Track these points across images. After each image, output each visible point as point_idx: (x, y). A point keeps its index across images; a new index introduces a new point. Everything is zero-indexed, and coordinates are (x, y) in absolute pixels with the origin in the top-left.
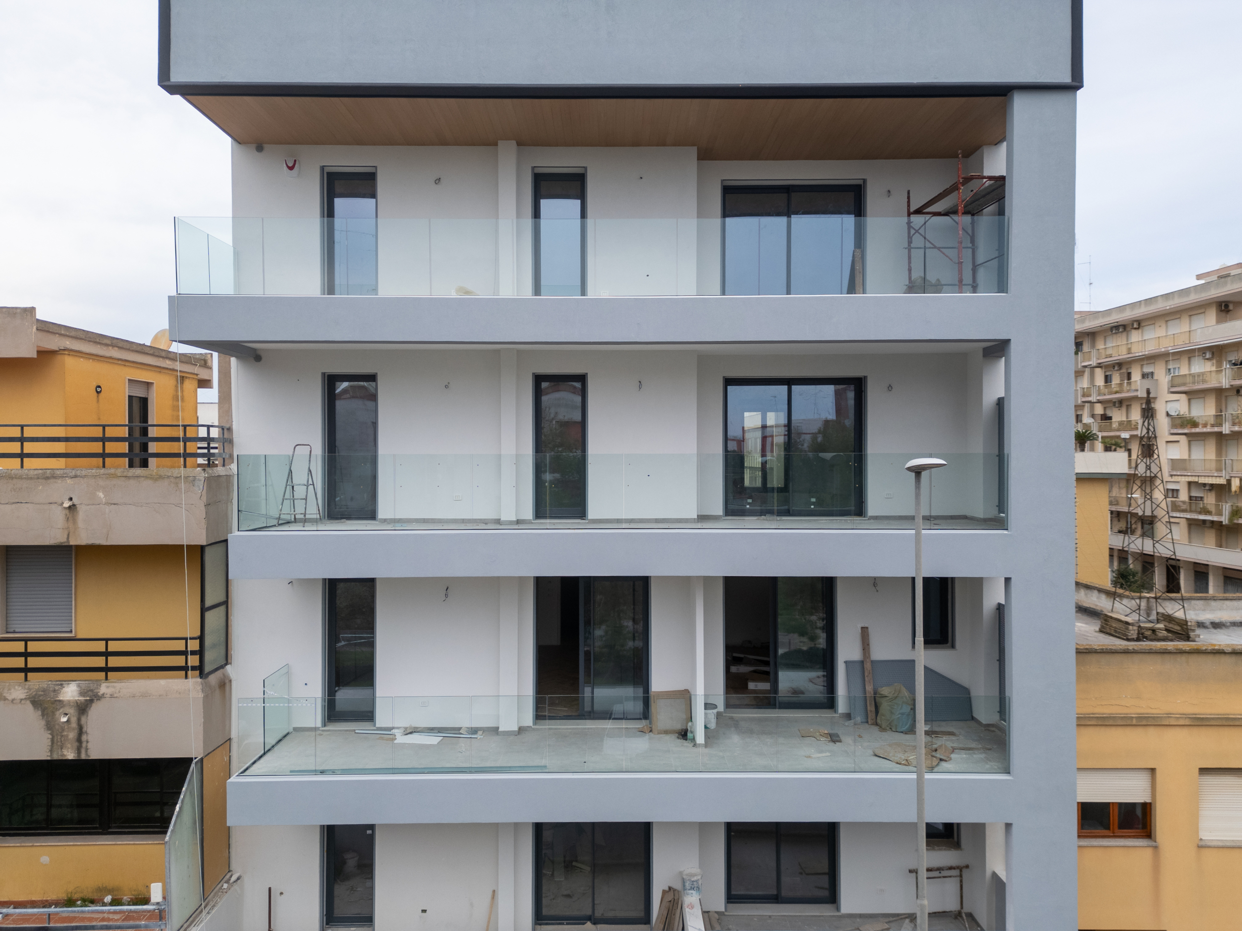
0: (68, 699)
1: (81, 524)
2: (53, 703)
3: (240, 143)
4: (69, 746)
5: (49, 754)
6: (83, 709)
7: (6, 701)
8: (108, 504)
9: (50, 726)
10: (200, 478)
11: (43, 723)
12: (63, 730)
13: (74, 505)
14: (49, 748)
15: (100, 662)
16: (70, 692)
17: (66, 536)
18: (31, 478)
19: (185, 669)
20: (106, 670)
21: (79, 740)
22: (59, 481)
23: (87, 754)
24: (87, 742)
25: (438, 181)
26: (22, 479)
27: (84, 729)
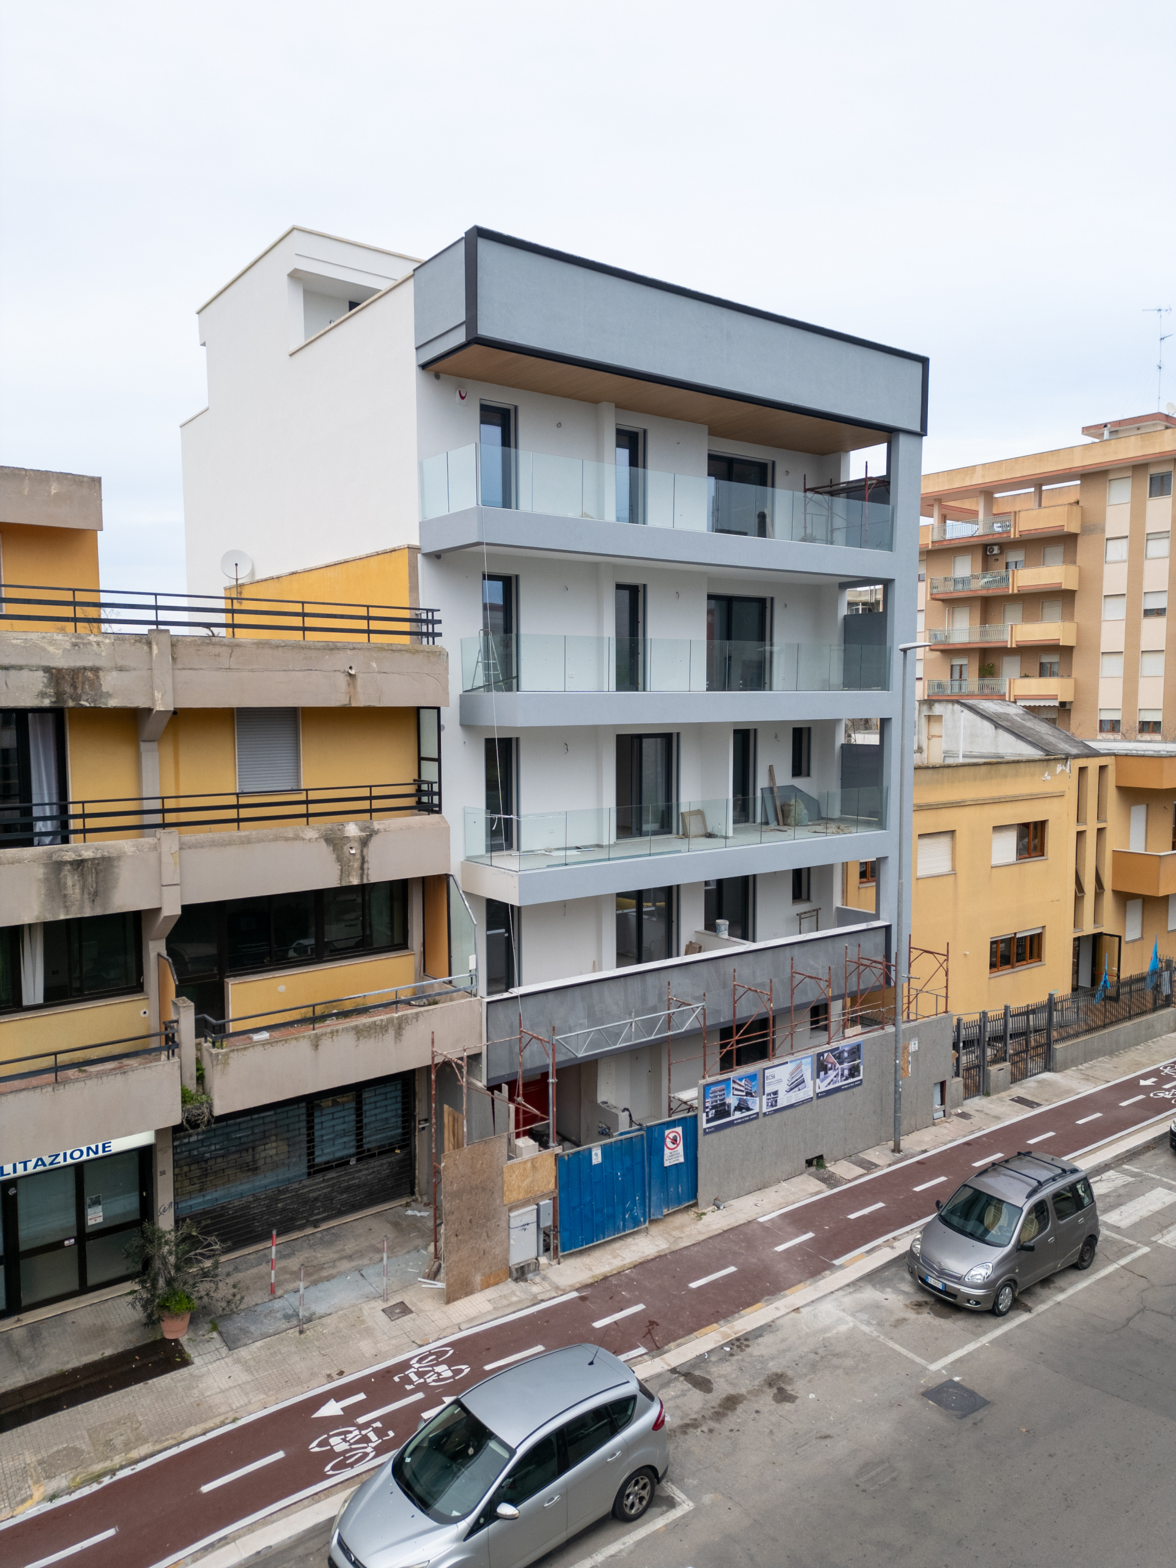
0: (351, 835)
1: (359, 689)
2: (340, 839)
3: (423, 369)
4: (354, 873)
5: (339, 882)
6: (364, 842)
7: (305, 841)
8: (379, 672)
9: (339, 860)
11: (334, 856)
12: (350, 861)
13: (354, 673)
14: (339, 877)
16: (352, 830)
17: (348, 699)
18: (319, 649)
20: (371, 811)
21: (362, 869)
22: (341, 652)
23: (368, 880)
24: (369, 869)
27: (366, 859)
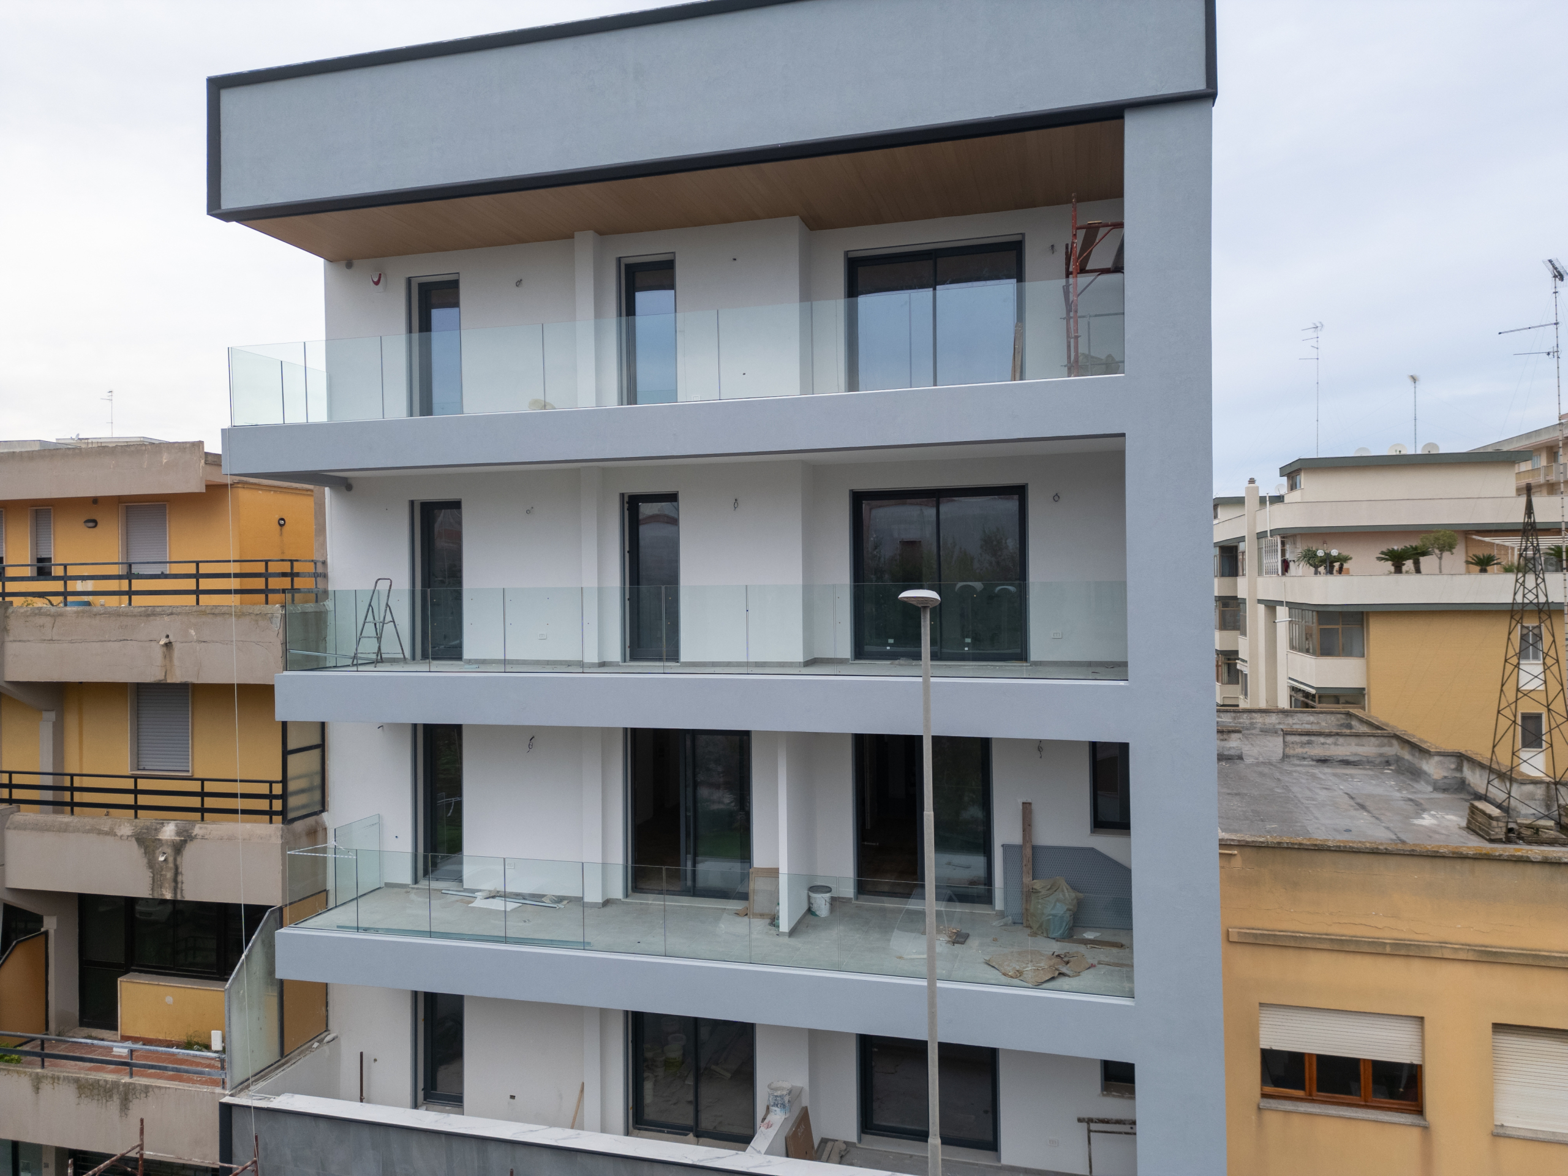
0: (165, 838)
1: (176, 662)
2: (154, 842)
3: (331, 262)
4: (167, 885)
5: (151, 893)
6: (178, 848)
7: (116, 837)
8: (197, 641)
9: (152, 864)
10: (277, 615)
11: (145, 861)
12: (162, 869)
13: (170, 643)
14: (151, 886)
15: (195, 802)
16: (169, 832)
17: (164, 674)
18: (135, 616)
19: (270, 813)
20: (203, 810)
21: (175, 881)
22: (158, 618)
23: (182, 896)
24: (182, 883)
25: (519, 283)
26: (128, 616)
27: (180, 870)
